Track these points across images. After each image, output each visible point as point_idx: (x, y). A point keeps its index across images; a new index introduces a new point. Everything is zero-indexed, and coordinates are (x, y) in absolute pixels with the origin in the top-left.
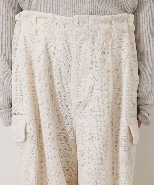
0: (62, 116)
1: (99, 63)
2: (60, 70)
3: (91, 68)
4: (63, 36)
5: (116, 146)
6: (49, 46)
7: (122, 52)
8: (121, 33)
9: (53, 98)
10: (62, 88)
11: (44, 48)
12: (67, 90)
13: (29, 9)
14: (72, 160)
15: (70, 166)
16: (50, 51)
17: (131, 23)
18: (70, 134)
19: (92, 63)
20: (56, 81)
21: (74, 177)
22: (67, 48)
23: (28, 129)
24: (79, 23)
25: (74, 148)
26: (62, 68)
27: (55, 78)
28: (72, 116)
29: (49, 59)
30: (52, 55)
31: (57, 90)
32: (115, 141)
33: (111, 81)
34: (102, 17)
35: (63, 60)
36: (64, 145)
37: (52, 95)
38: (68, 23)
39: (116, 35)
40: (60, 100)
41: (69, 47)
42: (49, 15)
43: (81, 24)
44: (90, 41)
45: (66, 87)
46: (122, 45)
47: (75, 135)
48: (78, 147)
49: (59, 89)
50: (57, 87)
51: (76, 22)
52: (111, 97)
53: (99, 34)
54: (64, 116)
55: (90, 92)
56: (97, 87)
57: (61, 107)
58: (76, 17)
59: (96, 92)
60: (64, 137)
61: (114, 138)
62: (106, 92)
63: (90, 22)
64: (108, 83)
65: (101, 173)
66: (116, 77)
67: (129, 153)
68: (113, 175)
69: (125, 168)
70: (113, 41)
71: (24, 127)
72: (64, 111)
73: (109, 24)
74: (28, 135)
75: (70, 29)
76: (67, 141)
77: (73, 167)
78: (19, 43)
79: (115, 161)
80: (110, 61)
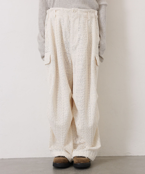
0: (66, 53)
1: (82, 29)
2: (66, 32)
3: (79, 31)
4: (67, 17)
5: (90, 66)
6: (61, 22)
7: (92, 25)
8: (92, 17)
9: (63, 45)
10: (66, 40)
11: (59, 22)
12: (68, 41)
13: (53, 7)
14: (70, 73)
15: (69, 76)
16: (61, 24)
17: (96, 14)
18: (69, 61)
19: (79, 28)
20: (64, 36)
21: (71, 81)
22: (69, 22)
23: (51, 57)
24: (74, 11)
25: (71, 67)
26: (67, 31)
27: (63, 36)
28: (71, 53)
29: (61, 27)
30: (62, 26)
31: (64, 41)
32: (89, 64)
33: (87, 36)
34: (84, 10)
35: (67, 27)
36: (67, 66)
37: (62, 44)
38: (69, 11)
39: (90, 18)
40: (65, 45)
41: (70, 22)
42: (61, 9)
43: (75, 12)
44: (78, 19)
45: (68, 40)
46: (92, 23)
47: (72, 62)
48: (73, 66)
49: (65, 41)
50: (64, 40)
51: (72, 11)
52: (87, 43)
53: (82, 16)
54: (67, 52)
55: (78, 41)
56: (81, 38)
57: (66, 48)
58: (73, 9)
59: (81, 41)
60: (67, 63)
61: (89, 62)
62: (85, 41)
63: (79, 11)
64: (86, 37)
65: (83, 76)
66: (90, 36)
67: (95, 69)
68: (88, 79)
69: (93, 74)
70: (88, 20)
71: (49, 57)
72: (67, 50)
73: (86, 13)
74: (51, 60)
75: (70, 14)
76: (68, 64)
77: (71, 77)
78: (48, 22)
79: (89, 73)
80: (87, 28)
